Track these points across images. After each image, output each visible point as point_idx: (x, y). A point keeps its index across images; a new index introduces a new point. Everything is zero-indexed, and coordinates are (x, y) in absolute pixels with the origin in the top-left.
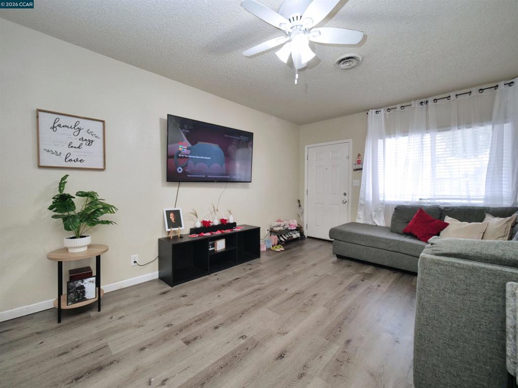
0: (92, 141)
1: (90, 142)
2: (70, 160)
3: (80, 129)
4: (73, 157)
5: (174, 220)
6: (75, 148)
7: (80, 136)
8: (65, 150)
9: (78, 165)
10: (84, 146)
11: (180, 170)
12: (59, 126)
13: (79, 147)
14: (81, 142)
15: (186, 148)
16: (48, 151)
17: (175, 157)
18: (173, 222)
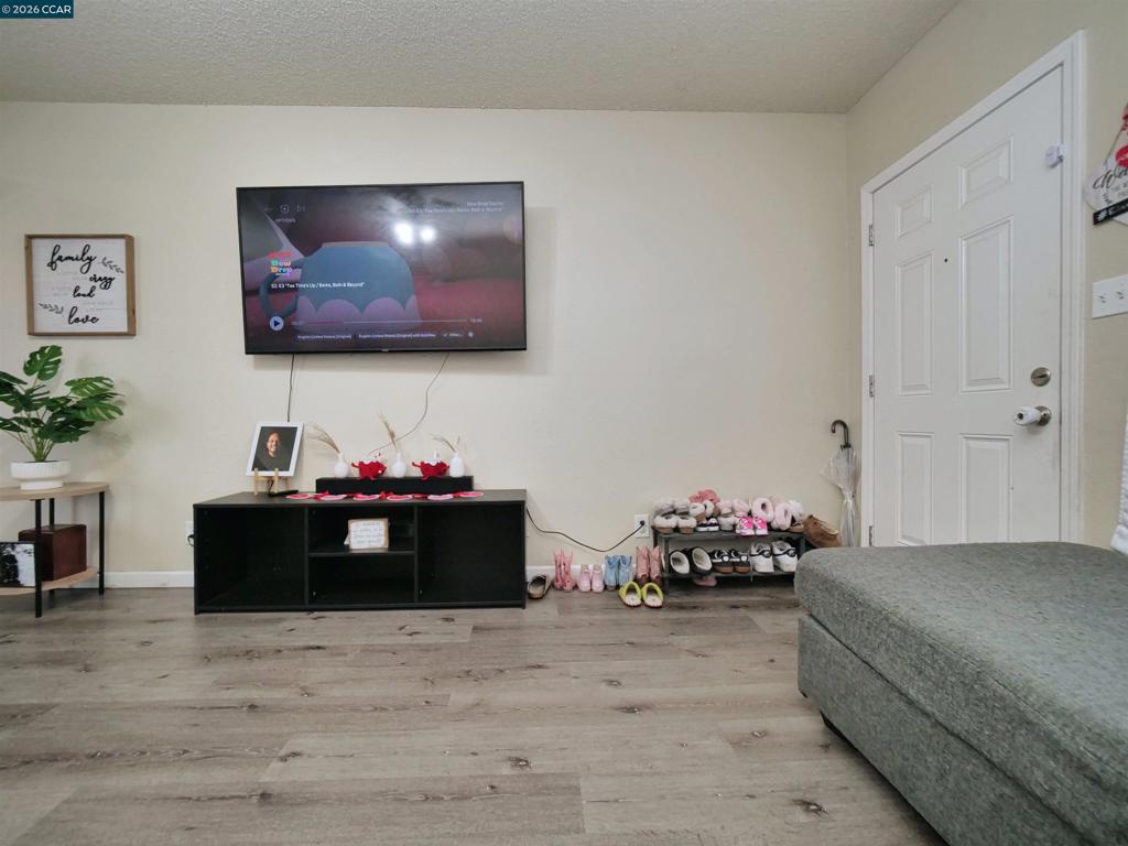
0: (111, 279)
1: (107, 282)
2: (77, 320)
3: (90, 259)
4: (80, 315)
5: (275, 453)
6: (84, 295)
7: (90, 274)
8: (69, 301)
9: (88, 327)
10: (98, 292)
11: (276, 324)
12: (60, 258)
13: (89, 295)
14: (93, 283)
15: (289, 264)
16: (46, 307)
17: (263, 292)
18: (271, 454)
